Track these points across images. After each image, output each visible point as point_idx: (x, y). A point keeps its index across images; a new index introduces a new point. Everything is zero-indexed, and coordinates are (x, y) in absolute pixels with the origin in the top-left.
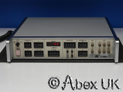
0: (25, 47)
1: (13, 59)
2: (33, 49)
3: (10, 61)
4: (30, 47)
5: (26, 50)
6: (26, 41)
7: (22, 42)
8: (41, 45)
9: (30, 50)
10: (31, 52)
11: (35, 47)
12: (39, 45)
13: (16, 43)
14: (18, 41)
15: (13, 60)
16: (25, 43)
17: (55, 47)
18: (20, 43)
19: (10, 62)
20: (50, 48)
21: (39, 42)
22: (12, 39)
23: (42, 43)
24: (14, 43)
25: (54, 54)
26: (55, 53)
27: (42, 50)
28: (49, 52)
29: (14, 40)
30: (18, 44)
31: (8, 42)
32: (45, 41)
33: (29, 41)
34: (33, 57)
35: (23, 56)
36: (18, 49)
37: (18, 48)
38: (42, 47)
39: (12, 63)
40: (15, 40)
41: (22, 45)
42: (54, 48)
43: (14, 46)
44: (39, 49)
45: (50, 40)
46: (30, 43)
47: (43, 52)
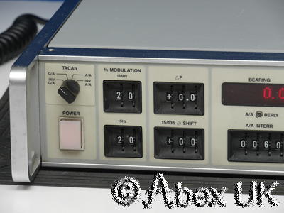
0: (109, 106)
1: (41, 168)
2: (148, 120)
3: (26, 179)
4: (136, 107)
5: (115, 119)
6: (113, 76)
7: (92, 79)
8: (193, 98)
9: (130, 120)
10: (137, 131)
11: (158, 109)
12: (181, 97)
13: (59, 85)
14: (70, 74)
15: (44, 175)
16: (108, 85)
17: (264, 110)
18: (82, 85)
19: (25, 185)
20: (243, 117)
21: (183, 81)
22: (38, 60)
23: (198, 88)
24: (52, 81)
25: (260, 148)
26: (266, 145)
27: (198, 126)
28: (234, 135)
29: (49, 67)
30: (70, 91)
31: (20, 75)
32: (213, 77)
33: (132, 77)
34: (148, 161)
35: (94, 154)
36: (70, 116)
37: (72, 108)
38: (199, 108)
39: (38, 191)
40: (54, 69)
41: (91, 97)
42: (259, 114)
43: (52, 96)
44: (179, 121)
45: (242, 73)
46: (136, 86)
47: (199, 133)
